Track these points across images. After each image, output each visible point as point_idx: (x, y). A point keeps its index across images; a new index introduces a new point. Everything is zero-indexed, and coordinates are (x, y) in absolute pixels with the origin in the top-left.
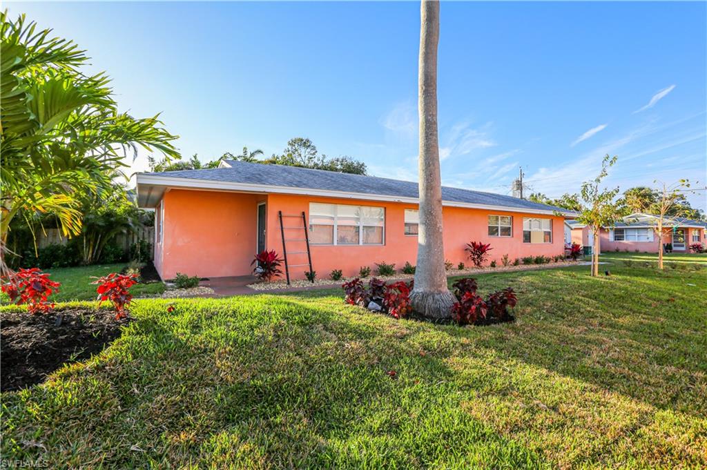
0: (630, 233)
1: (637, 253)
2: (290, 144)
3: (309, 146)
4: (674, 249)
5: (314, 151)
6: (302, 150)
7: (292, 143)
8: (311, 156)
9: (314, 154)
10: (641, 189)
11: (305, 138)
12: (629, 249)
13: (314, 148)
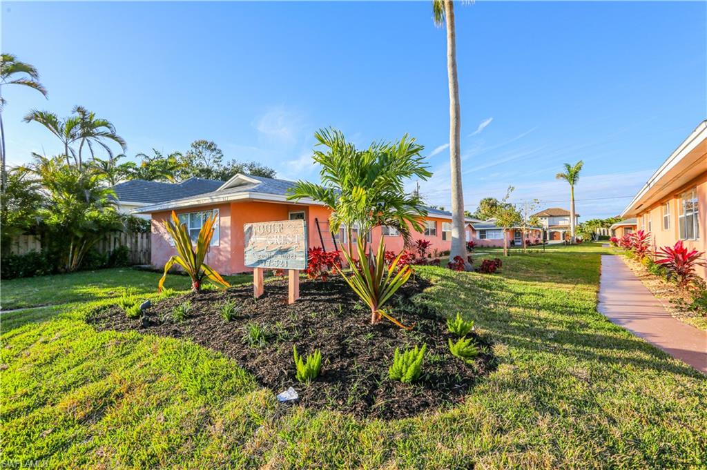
0: (489, 233)
1: (494, 247)
2: (193, 146)
3: (215, 149)
4: (516, 244)
5: (219, 155)
6: (207, 154)
7: (196, 145)
8: (216, 160)
9: (220, 158)
10: (490, 199)
11: (209, 141)
12: (490, 245)
13: (220, 152)
